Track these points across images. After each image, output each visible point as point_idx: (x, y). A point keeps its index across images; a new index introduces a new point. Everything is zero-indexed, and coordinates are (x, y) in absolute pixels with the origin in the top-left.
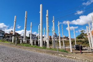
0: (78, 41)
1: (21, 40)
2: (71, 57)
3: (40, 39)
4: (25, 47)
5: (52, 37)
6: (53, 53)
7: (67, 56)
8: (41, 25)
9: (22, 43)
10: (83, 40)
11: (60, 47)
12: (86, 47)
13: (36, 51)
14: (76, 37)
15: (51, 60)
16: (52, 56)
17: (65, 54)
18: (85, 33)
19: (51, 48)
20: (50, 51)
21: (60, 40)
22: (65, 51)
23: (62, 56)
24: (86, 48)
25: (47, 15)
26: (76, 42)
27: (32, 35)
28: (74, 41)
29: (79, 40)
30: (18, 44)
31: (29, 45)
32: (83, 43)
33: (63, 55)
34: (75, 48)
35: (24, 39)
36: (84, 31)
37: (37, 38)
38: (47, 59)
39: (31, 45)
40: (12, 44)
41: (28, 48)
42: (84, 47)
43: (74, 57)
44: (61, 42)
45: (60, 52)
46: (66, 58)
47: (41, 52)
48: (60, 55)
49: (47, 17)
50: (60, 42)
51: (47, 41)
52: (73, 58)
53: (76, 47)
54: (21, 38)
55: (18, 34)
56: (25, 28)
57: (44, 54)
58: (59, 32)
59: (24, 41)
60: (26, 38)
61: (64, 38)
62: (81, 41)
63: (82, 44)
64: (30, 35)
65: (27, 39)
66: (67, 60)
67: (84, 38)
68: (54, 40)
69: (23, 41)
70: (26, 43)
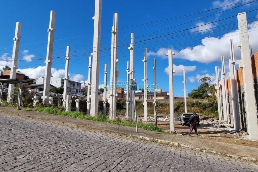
0: (193, 105)
1: (35, 97)
2: (168, 144)
3: (90, 94)
4: (47, 116)
5: (125, 92)
6: (124, 133)
7: (159, 141)
8: (94, 54)
9: (37, 104)
10: (205, 101)
11: (145, 119)
12: (211, 119)
13: (78, 127)
14: (189, 95)
15: (116, 150)
16: (120, 141)
17: (155, 136)
18: (211, 84)
19: (119, 120)
20: (117, 127)
21: (145, 98)
22: (156, 129)
23: (145, 140)
24: (209, 122)
25: (114, 28)
26: (187, 106)
27: (69, 82)
28: (183, 103)
29: (195, 101)
30: (25, 106)
31: (59, 111)
32: (205, 109)
33: (148, 139)
34: (183, 122)
35: (44, 92)
36: (210, 79)
37: (84, 92)
38: (105, 148)
39: (63, 109)
40: (7, 105)
41: (55, 120)
42: (204, 119)
43: (176, 144)
44: (150, 104)
45: (141, 130)
46: (155, 146)
47: (90, 129)
48: (141, 137)
49: (114, 33)
50: (145, 104)
51: (110, 102)
52: (172, 145)
53: (184, 119)
54: (35, 90)
55: (26, 78)
56: (47, 61)
57: (99, 135)
58: (145, 78)
59: (44, 98)
60: (51, 91)
61: (158, 95)
62: (199, 104)
63: (201, 112)
64: (63, 83)
65: (53, 94)
66: (157, 149)
67: (208, 96)
68: (131, 98)
69: (40, 100)
70: (50, 105)
